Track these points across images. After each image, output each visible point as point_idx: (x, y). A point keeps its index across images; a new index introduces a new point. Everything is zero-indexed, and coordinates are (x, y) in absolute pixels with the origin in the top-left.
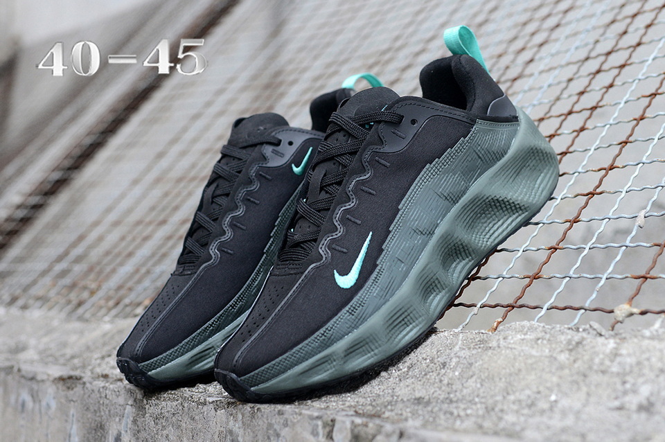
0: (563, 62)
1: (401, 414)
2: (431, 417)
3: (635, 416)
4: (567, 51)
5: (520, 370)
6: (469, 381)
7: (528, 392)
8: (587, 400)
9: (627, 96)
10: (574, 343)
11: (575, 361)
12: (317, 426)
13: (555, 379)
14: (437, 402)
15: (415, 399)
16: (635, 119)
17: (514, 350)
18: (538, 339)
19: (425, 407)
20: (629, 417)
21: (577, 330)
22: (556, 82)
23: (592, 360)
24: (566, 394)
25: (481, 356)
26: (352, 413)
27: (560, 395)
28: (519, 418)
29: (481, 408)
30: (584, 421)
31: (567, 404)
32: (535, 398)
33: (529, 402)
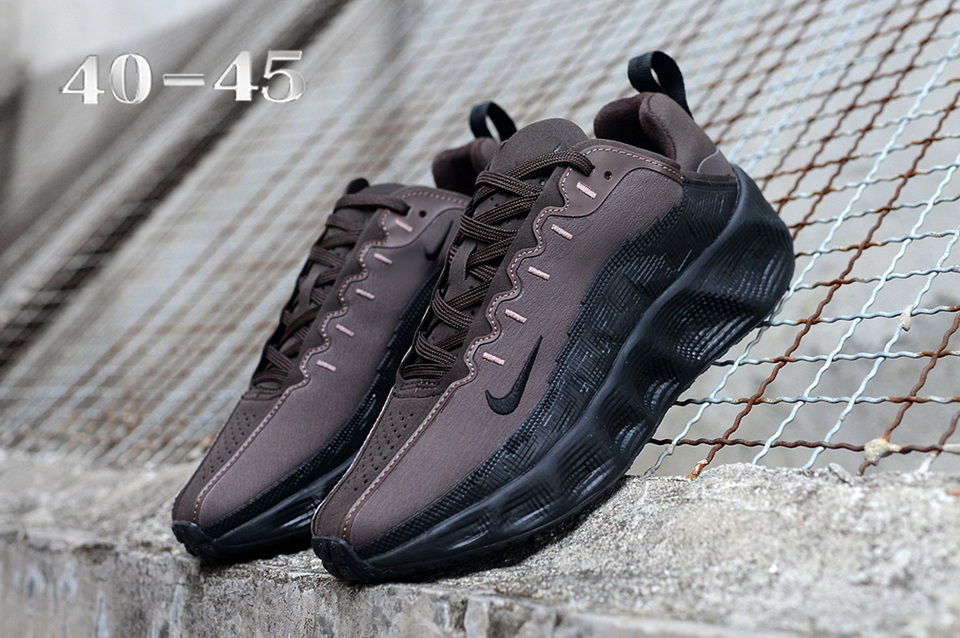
0: (802, 94)
1: (560, 593)
2: (601, 596)
3: (886, 594)
5: (728, 531)
6: (657, 546)
7: (738, 561)
8: (820, 572)
9: (891, 143)
10: (805, 492)
11: (805, 518)
12: (443, 610)
13: (777, 543)
14: (611, 576)
15: (581, 573)
16: (901, 176)
17: (720, 504)
18: (756, 488)
19: (594, 583)
20: (878, 595)
21: (812, 474)
22: (790, 123)
23: (829, 516)
24: (792, 564)
25: (675, 512)
26: (491, 591)
27: (783, 565)
28: (723, 597)
29: (673, 584)
30: (815, 601)
31: (792, 578)
32: (749, 570)
33: (740, 575)
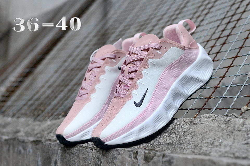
0: (215, 20)
1: (163, 149)
2: (174, 149)
4: (216, 16)
5: (207, 131)
6: (187, 136)
7: (210, 139)
8: (234, 141)
9: (241, 30)
10: (227, 121)
11: (228, 127)
12: (131, 154)
13: (221, 134)
14: (176, 144)
15: (167, 143)
16: (245, 39)
17: (204, 124)
18: (213, 120)
19: (171, 146)
21: (228, 116)
22: (213, 27)
23: (234, 126)
24: (226, 139)
25: (191, 127)
26: (144, 149)
27: (223, 140)
28: (208, 149)
29: (193, 145)
30: (234, 149)
31: (226, 143)
32: (214, 141)
33: (211, 143)
